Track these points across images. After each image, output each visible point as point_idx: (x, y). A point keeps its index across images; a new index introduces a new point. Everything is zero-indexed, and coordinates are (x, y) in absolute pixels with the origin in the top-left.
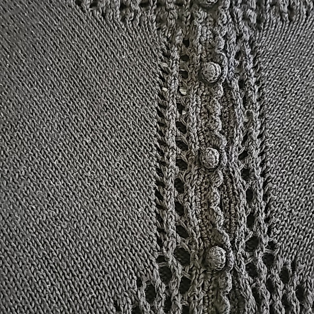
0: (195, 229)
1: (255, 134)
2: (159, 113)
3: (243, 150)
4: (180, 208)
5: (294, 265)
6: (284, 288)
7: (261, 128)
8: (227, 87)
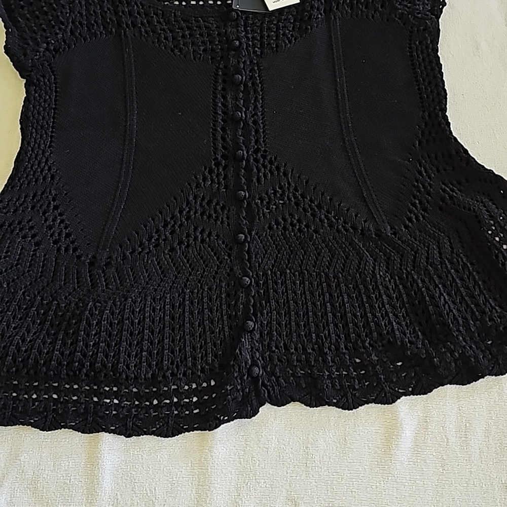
0: (230, 146)
1: (259, 106)
2: (213, 100)
3: (253, 113)
4: (223, 139)
5: (275, 158)
6: (271, 167)
7: (262, 103)
8: (246, 85)
